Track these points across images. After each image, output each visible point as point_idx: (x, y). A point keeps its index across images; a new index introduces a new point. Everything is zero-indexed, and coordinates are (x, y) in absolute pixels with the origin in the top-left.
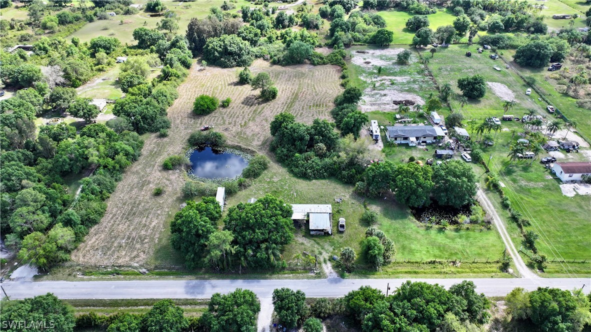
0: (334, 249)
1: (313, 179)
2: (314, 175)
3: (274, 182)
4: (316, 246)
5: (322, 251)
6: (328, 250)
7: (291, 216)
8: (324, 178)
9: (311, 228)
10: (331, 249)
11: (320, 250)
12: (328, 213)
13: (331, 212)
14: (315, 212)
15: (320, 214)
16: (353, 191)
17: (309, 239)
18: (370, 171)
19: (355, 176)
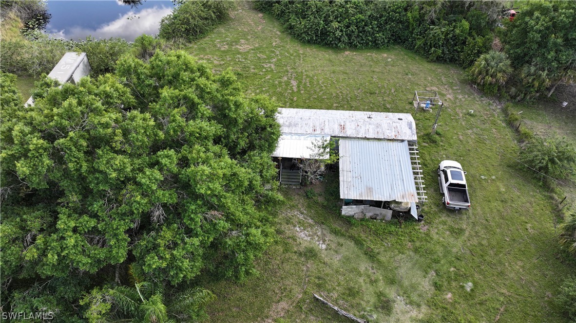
0: (437, 286)
1: (345, 49)
2: (349, 36)
3: (239, 53)
4: (364, 265)
5: (391, 293)
6: (414, 287)
7: (271, 146)
8: (376, 45)
9: (346, 193)
10: (425, 285)
11: (381, 286)
12: (402, 141)
13: (415, 138)
14: (360, 136)
15: (376, 143)
16: (464, 82)
17: (335, 233)
18: (537, 14)
19: (469, 38)
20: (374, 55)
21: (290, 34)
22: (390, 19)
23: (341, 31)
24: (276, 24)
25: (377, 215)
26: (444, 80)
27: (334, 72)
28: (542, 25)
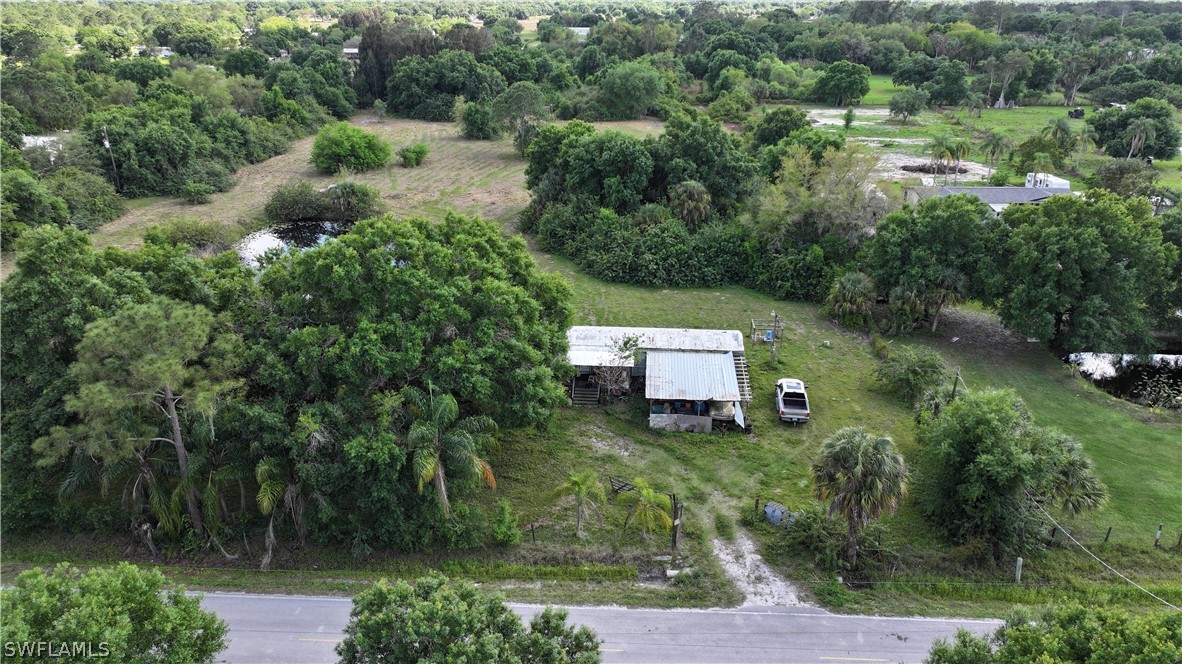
0: (764, 483)
6: (735, 484)
8: (705, 283)
9: (650, 393)
10: (751, 483)
11: (696, 483)
12: (726, 352)
13: (742, 349)
14: (673, 347)
15: (694, 355)
16: (822, 318)
17: (642, 443)
18: (892, 226)
19: (825, 268)
20: (704, 294)
21: (588, 273)
22: (721, 251)
23: (657, 264)
24: (569, 264)
25: (694, 426)
26: (794, 316)
27: (646, 309)
28: (900, 237)
